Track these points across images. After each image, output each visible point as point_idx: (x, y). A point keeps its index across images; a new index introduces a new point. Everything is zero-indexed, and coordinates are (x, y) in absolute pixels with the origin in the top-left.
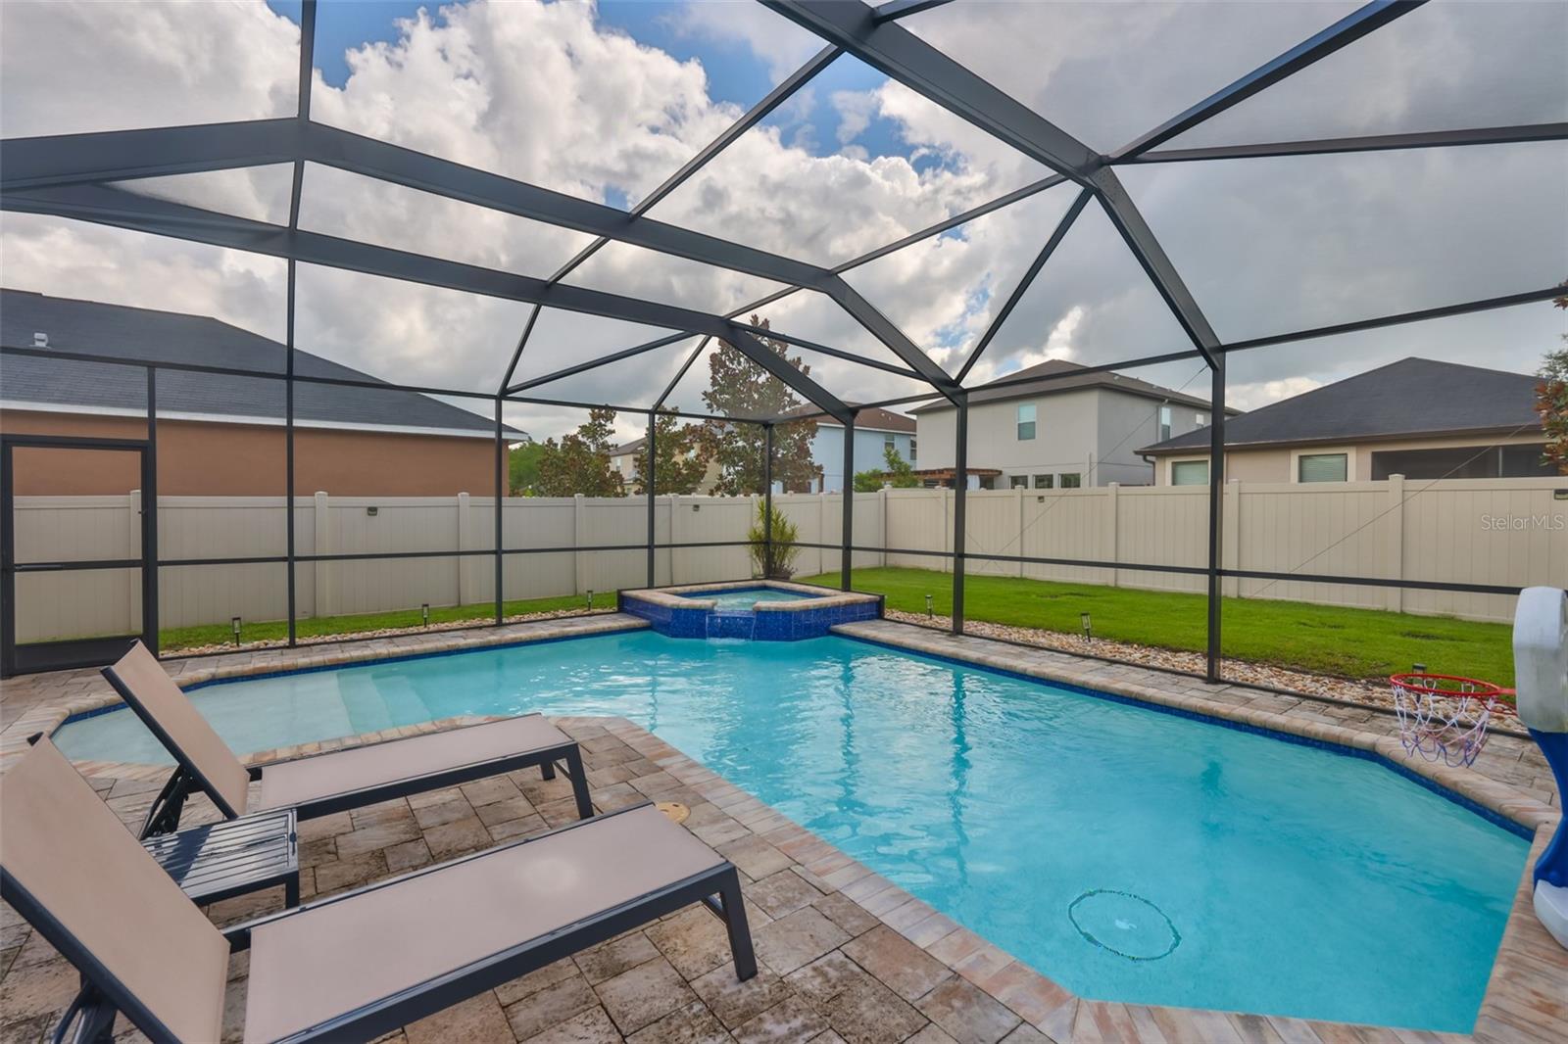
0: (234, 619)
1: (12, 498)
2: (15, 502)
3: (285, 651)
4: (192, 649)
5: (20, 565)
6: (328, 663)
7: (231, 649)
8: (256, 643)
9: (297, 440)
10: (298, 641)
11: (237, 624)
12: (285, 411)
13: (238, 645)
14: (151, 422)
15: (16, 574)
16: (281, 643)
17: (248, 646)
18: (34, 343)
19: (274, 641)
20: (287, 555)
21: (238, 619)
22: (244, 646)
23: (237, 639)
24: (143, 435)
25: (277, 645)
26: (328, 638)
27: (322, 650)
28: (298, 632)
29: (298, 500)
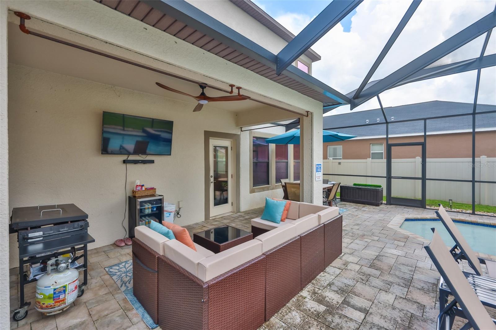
0: (450, 200)
1: (391, 160)
2: (392, 160)
3: (471, 215)
4: (435, 207)
5: (392, 177)
6: (492, 224)
7: (449, 210)
8: (458, 210)
9: (477, 137)
10: (476, 213)
11: (451, 202)
12: (472, 127)
13: (451, 209)
14: (425, 136)
15: (392, 179)
16: (468, 212)
17: (455, 210)
18: (391, 120)
19: (465, 211)
20: (472, 180)
21: (452, 200)
22: (453, 210)
23: (451, 207)
24: (422, 140)
25: (466, 212)
26: (489, 214)
27: (488, 218)
28: (476, 209)
29: (477, 159)
